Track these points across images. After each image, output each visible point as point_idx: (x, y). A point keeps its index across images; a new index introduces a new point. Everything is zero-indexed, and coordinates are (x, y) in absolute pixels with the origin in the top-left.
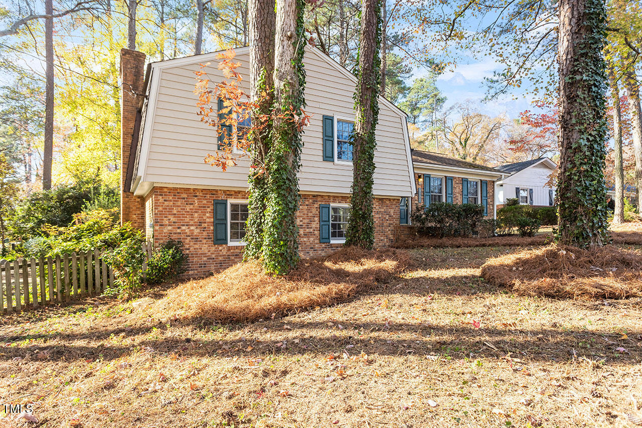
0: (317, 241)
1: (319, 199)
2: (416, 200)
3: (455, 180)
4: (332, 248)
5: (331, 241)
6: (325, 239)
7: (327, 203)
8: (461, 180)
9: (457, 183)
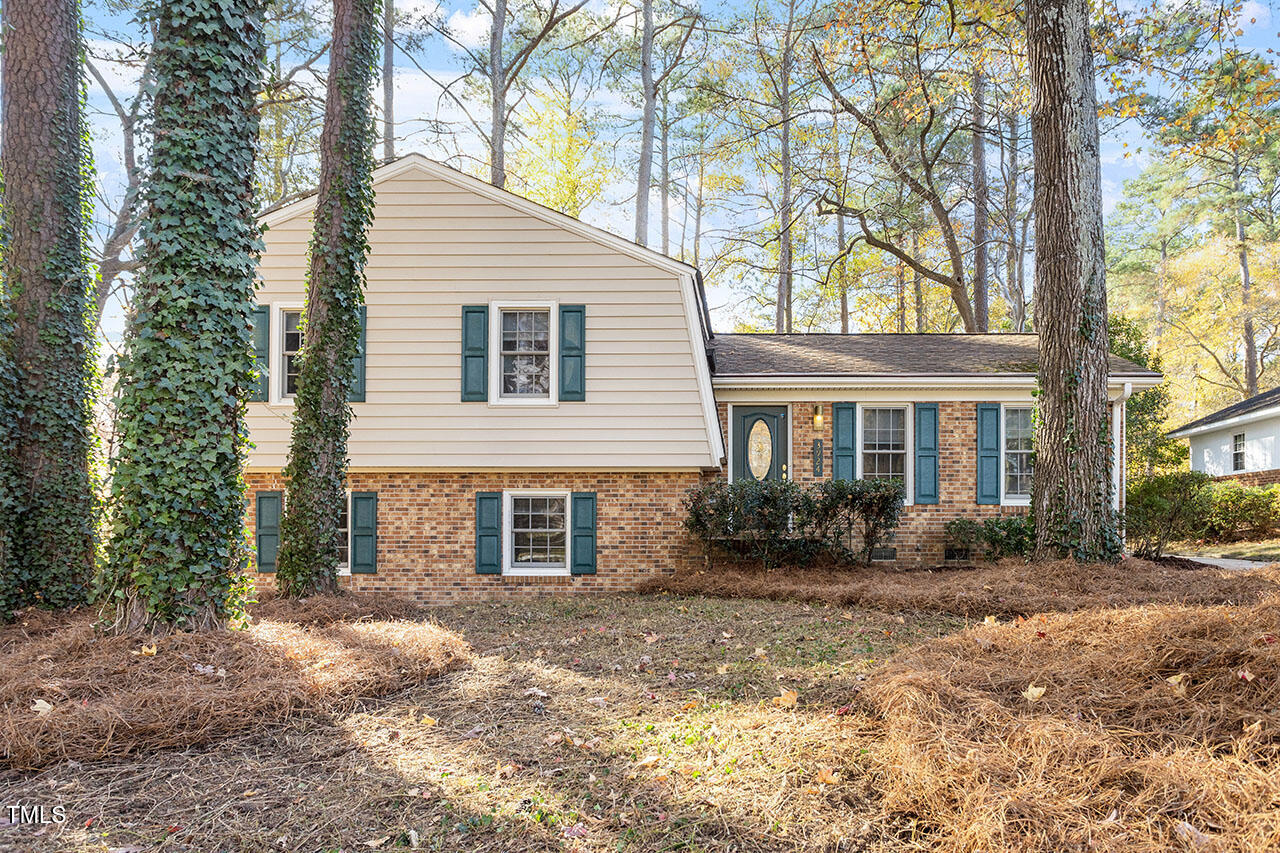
0: (469, 570)
1: (475, 481)
2: (805, 470)
3: (949, 410)
4: (506, 584)
5: (509, 570)
6: (488, 565)
7: (495, 490)
8: (971, 410)
9: (957, 419)
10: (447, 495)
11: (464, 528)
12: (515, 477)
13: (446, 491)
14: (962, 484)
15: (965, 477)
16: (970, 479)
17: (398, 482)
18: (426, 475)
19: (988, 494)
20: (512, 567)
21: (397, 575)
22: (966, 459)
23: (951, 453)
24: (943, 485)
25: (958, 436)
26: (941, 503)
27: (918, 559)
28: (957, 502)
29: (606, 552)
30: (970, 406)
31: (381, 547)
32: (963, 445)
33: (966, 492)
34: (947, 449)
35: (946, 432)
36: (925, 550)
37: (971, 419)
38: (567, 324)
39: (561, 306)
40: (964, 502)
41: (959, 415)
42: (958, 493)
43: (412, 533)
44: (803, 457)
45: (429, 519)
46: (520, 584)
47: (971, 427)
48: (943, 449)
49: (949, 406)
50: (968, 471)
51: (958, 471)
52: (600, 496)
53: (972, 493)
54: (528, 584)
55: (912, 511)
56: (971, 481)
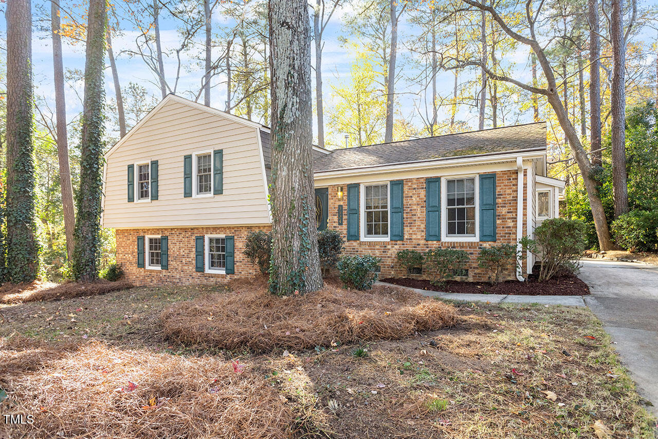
1: (196, 231)
2: (334, 222)
3: (410, 184)
4: (205, 277)
5: (208, 271)
6: (200, 268)
7: (201, 235)
8: (422, 183)
9: (414, 189)
10: (187, 237)
11: (192, 252)
12: (208, 229)
13: (187, 235)
14: (417, 229)
15: (419, 224)
16: (423, 225)
17: (173, 232)
18: (181, 229)
19: (432, 234)
20: (209, 269)
21: (174, 270)
22: (420, 213)
23: (411, 210)
24: (406, 229)
25: (415, 199)
26: (405, 240)
27: (393, 273)
28: (415, 239)
29: (238, 264)
30: (422, 180)
31: (169, 259)
32: (418, 205)
33: (420, 233)
34: (409, 208)
35: (408, 197)
36: (396, 268)
37: (423, 188)
38: (216, 159)
39: (214, 151)
40: (419, 239)
41: (415, 186)
42: (415, 234)
43: (178, 253)
44: (334, 215)
45: (182, 248)
46: (209, 277)
47: (423, 193)
48: (406, 207)
49: (410, 181)
50: (421, 220)
51: (415, 221)
52: (236, 237)
53: (423, 234)
54: (212, 277)
55: (389, 245)
56: (423, 226)
